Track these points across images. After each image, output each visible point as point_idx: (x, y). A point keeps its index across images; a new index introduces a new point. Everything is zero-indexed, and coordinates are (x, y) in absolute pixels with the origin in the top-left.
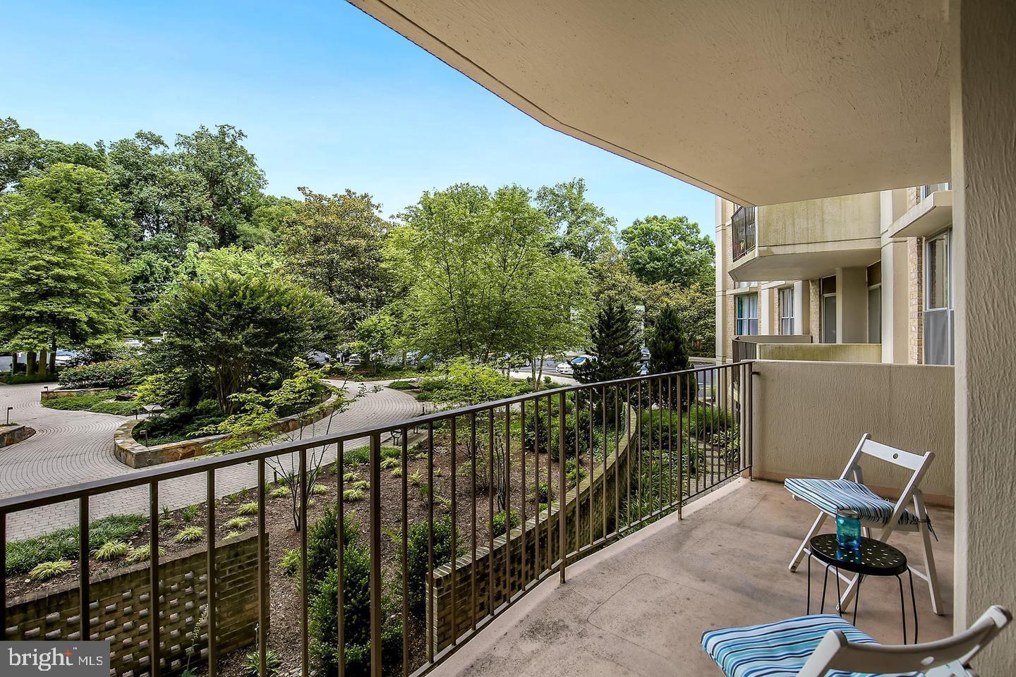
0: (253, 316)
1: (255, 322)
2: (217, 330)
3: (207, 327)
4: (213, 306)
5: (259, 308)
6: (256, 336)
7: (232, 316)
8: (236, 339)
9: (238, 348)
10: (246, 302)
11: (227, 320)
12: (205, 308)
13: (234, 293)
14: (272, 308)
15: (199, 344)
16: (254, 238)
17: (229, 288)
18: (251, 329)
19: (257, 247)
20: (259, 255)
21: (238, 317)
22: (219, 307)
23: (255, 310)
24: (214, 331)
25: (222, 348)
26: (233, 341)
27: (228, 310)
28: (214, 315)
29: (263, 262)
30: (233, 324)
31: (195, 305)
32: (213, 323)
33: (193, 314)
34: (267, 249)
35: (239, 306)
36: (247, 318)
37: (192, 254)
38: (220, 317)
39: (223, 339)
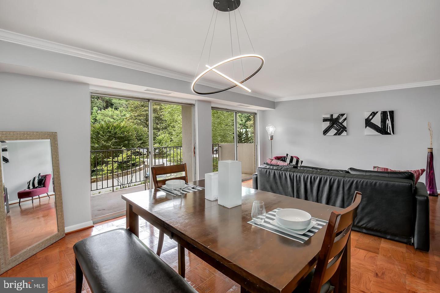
0: (115, 136)
1: (115, 138)
2: (103, 140)
3: (99, 140)
4: (101, 132)
5: (117, 133)
6: (116, 142)
7: (108, 136)
8: (109, 143)
9: (110, 147)
10: (112, 131)
11: (106, 138)
12: (99, 133)
13: (108, 128)
14: (121, 133)
15: (96, 145)
16: (119, 105)
17: (107, 126)
18: (114, 140)
19: (120, 108)
20: (121, 112)
21: (110, 136)
22: (103, 133)
23: (116, 133)
24: (101, 141)
25: (104, 147)
26: (108, 144)
27: (106, 134)
28: (102, 136)
29: (122, 114)
30: (108, 138)
31: (95, 132)
32: (101, 138)
33: (94, 135)
34: (124, 109)
35: (110, 132)
36: (113, 136)
37: (95, 111)
38: (103, 136)
39: (105, 144)
